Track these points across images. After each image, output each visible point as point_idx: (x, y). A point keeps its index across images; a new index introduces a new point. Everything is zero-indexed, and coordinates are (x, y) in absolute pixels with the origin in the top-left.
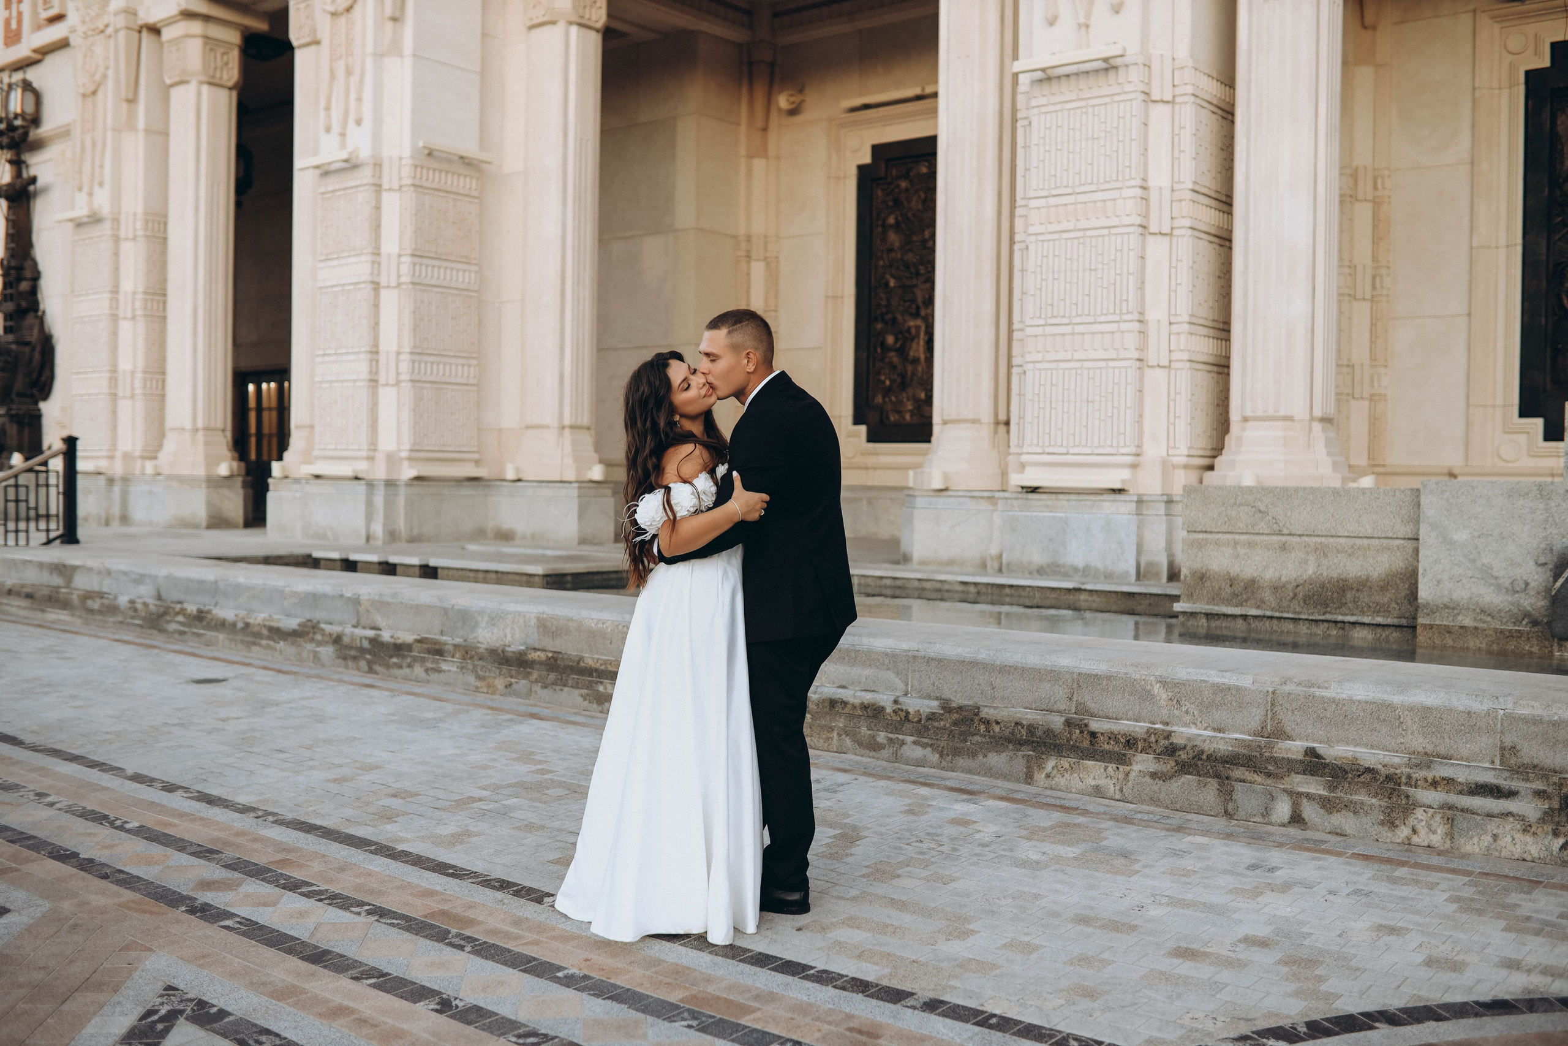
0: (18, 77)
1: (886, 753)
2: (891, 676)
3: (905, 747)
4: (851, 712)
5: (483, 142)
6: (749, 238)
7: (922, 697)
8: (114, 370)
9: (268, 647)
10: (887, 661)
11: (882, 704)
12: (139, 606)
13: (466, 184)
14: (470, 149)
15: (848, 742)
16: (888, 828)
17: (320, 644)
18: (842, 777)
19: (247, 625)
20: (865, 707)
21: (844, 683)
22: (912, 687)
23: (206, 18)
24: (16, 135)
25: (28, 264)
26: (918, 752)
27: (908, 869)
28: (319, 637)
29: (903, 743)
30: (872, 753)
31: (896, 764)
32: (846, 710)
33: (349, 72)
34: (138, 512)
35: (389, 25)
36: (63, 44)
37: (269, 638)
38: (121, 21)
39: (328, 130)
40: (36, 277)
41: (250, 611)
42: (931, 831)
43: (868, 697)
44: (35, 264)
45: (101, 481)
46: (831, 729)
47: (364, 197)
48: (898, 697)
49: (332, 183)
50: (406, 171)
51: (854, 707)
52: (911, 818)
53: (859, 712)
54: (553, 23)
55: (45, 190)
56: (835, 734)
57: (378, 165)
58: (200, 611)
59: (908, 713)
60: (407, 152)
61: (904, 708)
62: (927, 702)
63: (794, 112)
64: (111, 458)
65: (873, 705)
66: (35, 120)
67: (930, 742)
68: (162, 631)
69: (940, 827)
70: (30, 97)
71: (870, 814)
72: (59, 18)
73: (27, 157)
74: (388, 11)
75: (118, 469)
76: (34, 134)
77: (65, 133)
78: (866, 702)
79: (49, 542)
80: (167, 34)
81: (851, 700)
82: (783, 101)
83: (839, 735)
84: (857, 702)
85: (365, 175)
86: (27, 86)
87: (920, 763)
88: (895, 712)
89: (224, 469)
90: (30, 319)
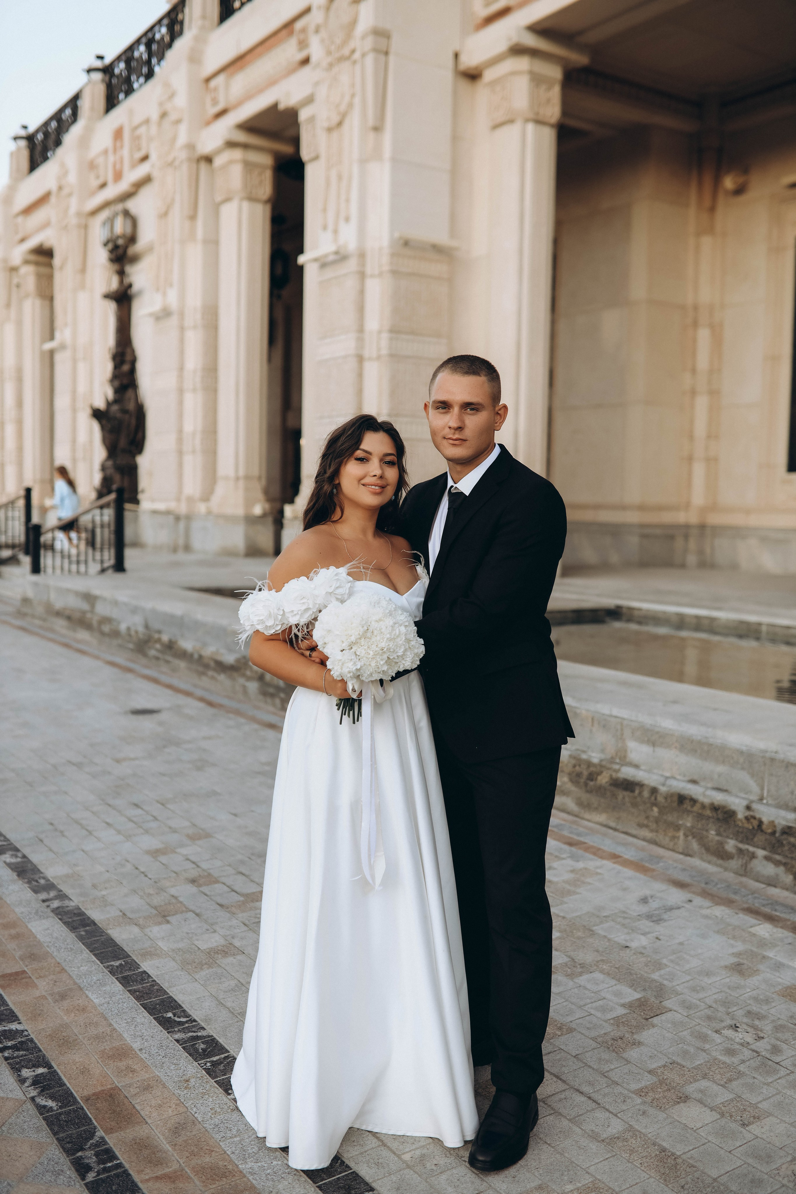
0: (120, 207)
1: (735, 864)
2: (743, 776)
3: (755, 862)
4: (700, 811)
5: (453, 231)
6: (696, 308)
7: (779, 806)
8: (180, 431)
9: (213, 678)
10: (741, 760)
11: (733, 807)
12: (133, 633)
13: (439, 268)
14: (442, 238)
15: (695, 845)
16: (701, 995)
17: (249, 679)
18: (676, 896)
19: (201, 657)
20: (715, 808)
21: (695, 778)
22: (768, 791)
23: (245, 146)
24: (120, 251)
25: (128, 351)
26: (770, 870)
27: (704, 1084)
28: (248, 673)
29: (753, 856)
30: (720, 862)
31: (744, 879)
32: (696, 808)
33: (340, 178)
34: (197, 543)
35: (372, 135)
36: (147, 180)
37: (215, 670)
38: (183, 155)
39: (325, 228)
40: (133, 362)
41: (205, 645)
42: (755, 1008)
43: (719, 798)
44: (133, 351)
45: (171, 518)
46: (677, 828)
47: (351, 283)
48: (752, 802)
49: (329, 273)
50: (385, 259)
51: (703, 806)
52: (736, 979)
53: (708, 813)
54: (511, 121)
55: (140, 293)
56: (681, 834)
57: (362, 256)
58: (170, 642)
59: (761, 822)
60: (385, 242)
61: (757, 816)
62: (783, 813)
63: (739, 191)
64: (178, 500)
65: (724, 807)
66: (132, 239)
67: (784, 861)
68: (145, 655)
69: (767, 1001)
70: (129, 223)
71: (687, 967)
72: (145, 158)
73: (129, 269)
74: (371, 122)
75: (183, 509)
76: (131, 251)
77: (150, 249)
78: (716, 803)
79: (103, 571)
80: (218, 161)
81: (701, 799)
82: (729, 183)
83: (686, 836)
84: (706, 801)
85: (352, 265)
86: (126, 213)
87: (772, 882)
88: (747, 818)
89: (258, 510)
90: (130, 393)
